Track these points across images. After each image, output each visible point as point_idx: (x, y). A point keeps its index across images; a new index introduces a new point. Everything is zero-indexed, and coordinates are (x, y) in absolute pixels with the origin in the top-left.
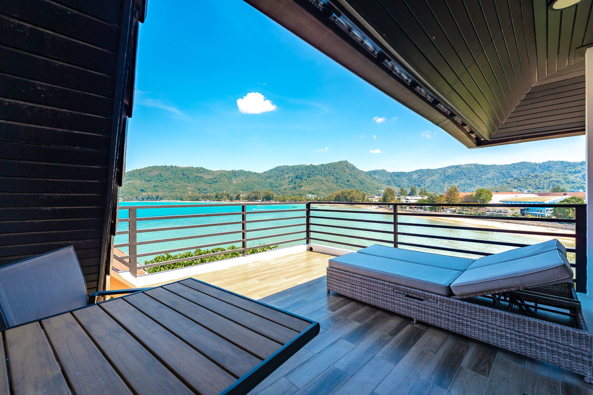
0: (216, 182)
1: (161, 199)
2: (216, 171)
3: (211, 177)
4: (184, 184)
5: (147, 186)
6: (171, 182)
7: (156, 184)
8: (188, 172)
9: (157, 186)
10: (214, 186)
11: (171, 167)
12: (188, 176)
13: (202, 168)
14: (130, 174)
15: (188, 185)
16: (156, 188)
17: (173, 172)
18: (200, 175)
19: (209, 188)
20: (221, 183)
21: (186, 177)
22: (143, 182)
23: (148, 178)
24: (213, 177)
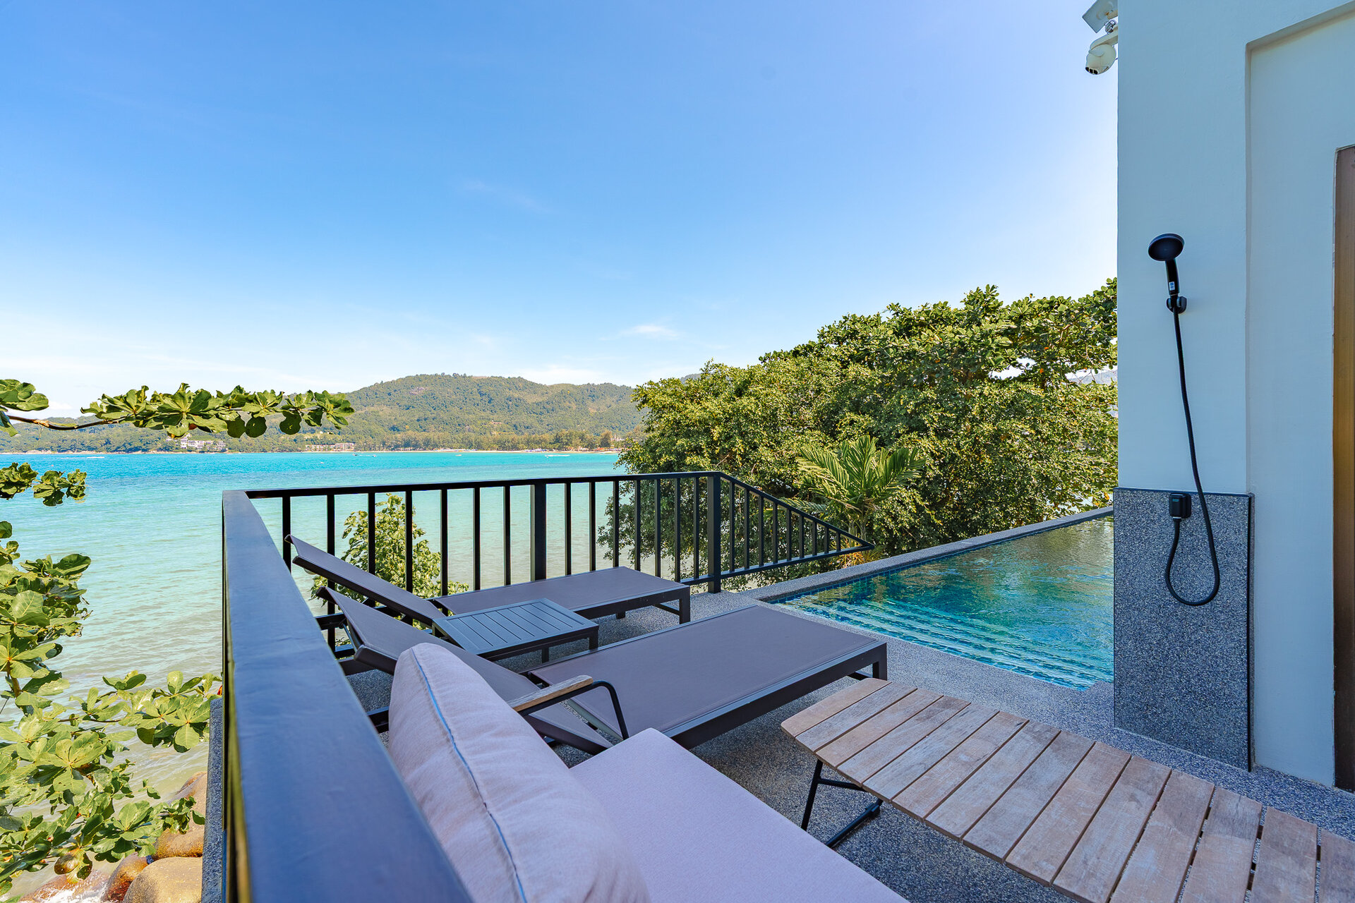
0: (553, 410)
1: (436, 446)
2: (552, 386)
3: (540, 400)
4: (483, 414)
5: (404, 418)
6: (455, 410)
7: (422, 414)
8: (492, 389)
9: (425, 419)
10: (547, 419)
11: (455, 376)
12: (491, 397)
13: (520, 379)
14: (370, 393)
15: (491, 417)
16: (423, 423)
17: (458, 388)
18: (516, 396)
19: (536, 424)
20: (563, 412)
21: (487, 400)
22: (396, 411)
23: (405, 402)
24: (545, 398)
